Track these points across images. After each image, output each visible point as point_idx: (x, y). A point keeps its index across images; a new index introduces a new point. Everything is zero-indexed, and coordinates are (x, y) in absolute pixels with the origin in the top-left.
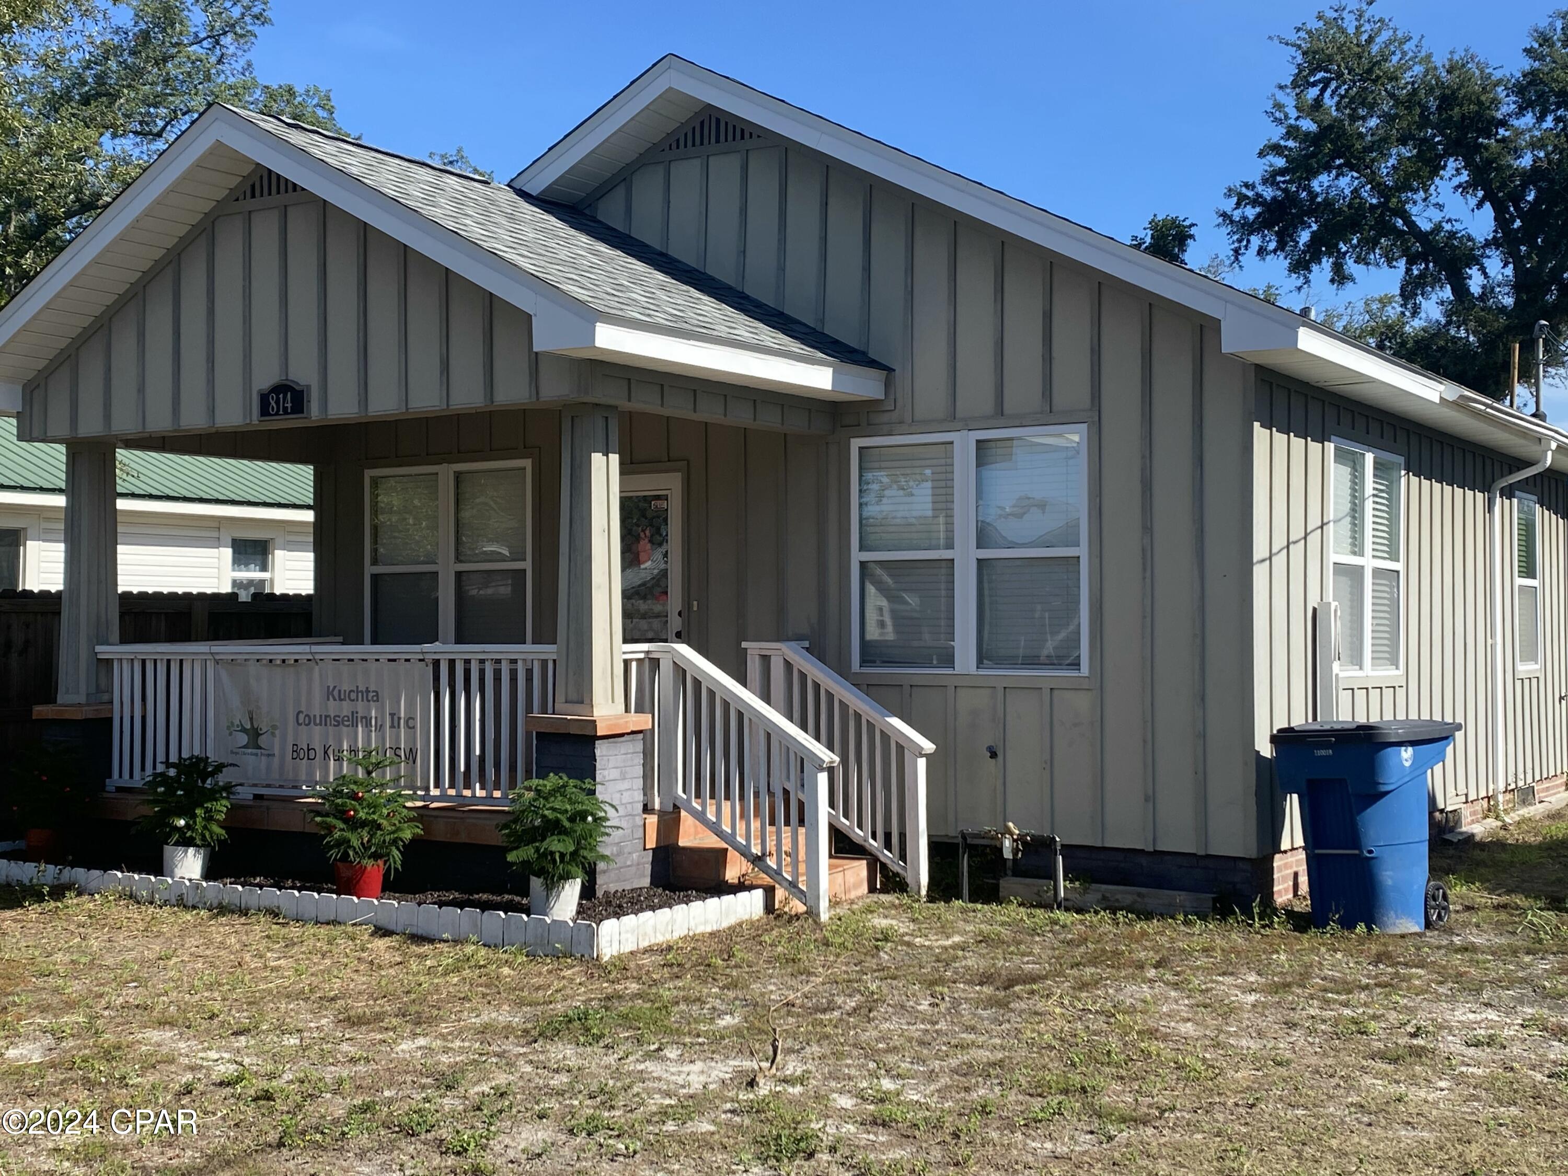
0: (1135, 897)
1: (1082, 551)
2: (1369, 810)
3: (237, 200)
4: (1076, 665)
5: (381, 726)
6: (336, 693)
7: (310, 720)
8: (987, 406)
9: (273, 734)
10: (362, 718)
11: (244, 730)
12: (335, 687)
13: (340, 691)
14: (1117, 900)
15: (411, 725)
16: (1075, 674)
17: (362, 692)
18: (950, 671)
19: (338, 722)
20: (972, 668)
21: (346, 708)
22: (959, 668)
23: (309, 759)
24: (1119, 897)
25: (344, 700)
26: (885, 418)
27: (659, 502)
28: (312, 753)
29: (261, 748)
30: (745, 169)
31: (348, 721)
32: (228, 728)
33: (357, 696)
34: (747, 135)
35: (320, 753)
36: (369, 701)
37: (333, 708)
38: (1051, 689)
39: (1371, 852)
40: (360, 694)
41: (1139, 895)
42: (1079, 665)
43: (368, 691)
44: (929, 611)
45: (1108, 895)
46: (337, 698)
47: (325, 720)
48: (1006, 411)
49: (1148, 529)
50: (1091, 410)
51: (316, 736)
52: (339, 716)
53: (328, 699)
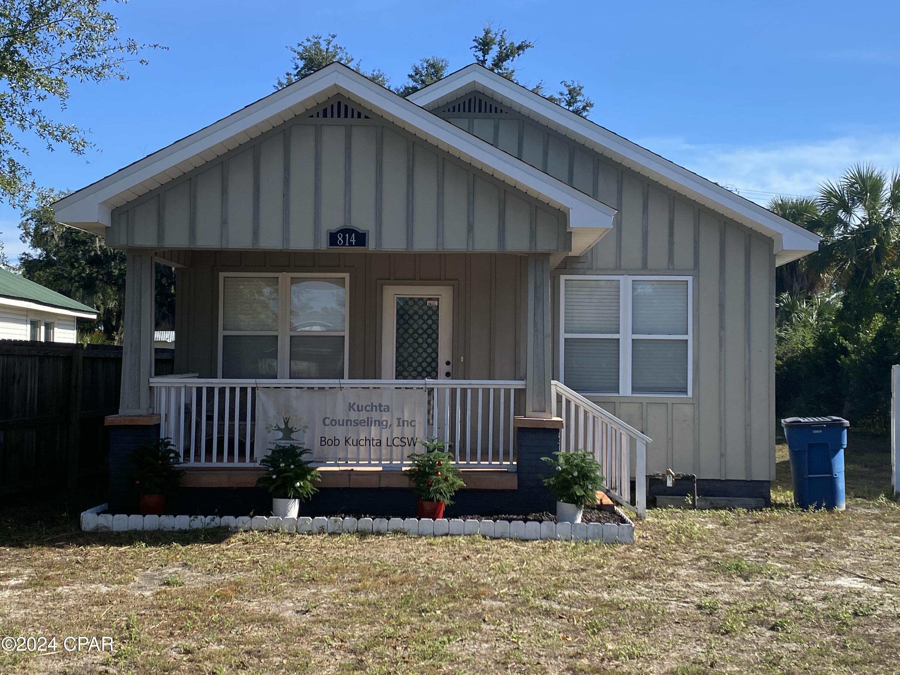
0: (727, 502)
1: (689, 337)
2: (836, 457)
3: (312, 116)
4: (686, 392)
5: (391, 425)
6: (355, 407)
7: (334, 423)
8: (639, 264)
9: (304, 432)
10: (375, 421)
11: (279, 429)
12: (354, 404)
13: (358, 406)
14: (718, 504)
15: (413, 425)
16: (685, 396)
17: (376, 406)
18: (617, 395)
19: (357, 423)
20: (629, 393)
21: (363, 415)
22: (621, 394)
23: (335, 445)
24: (719, 502)
25: (362, 410)
26: (580, 266)
27: (431, 302)
28: (337, 442)
29: (293, 440)
30: (496, 128)
31: (365, 422)
32: (267, 428)
33: (372, 409)
34: (499, 111)
35: (343, 442)
36: (381, 411)
37: (353, 415)
38: (672, 404)
39: (836, 475)
40: (374, 408)
41: (729, 500)
42: (687, 392)
43: (380, 406)
44: (604, 365)
45: (713, 501)
46: (356, 409)
47: (347, 422)
48: (649, 267)
49: (722, 327)
50: (694, 269)
51: (340, 432)
52: (358, 420)
53: (350, 410)
